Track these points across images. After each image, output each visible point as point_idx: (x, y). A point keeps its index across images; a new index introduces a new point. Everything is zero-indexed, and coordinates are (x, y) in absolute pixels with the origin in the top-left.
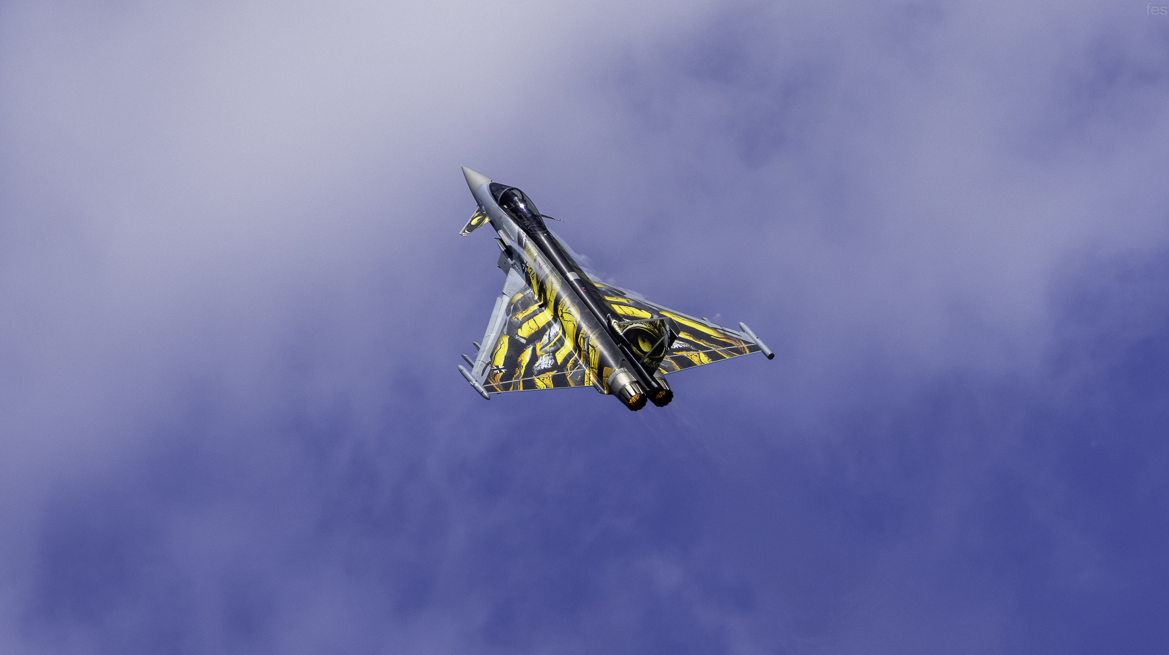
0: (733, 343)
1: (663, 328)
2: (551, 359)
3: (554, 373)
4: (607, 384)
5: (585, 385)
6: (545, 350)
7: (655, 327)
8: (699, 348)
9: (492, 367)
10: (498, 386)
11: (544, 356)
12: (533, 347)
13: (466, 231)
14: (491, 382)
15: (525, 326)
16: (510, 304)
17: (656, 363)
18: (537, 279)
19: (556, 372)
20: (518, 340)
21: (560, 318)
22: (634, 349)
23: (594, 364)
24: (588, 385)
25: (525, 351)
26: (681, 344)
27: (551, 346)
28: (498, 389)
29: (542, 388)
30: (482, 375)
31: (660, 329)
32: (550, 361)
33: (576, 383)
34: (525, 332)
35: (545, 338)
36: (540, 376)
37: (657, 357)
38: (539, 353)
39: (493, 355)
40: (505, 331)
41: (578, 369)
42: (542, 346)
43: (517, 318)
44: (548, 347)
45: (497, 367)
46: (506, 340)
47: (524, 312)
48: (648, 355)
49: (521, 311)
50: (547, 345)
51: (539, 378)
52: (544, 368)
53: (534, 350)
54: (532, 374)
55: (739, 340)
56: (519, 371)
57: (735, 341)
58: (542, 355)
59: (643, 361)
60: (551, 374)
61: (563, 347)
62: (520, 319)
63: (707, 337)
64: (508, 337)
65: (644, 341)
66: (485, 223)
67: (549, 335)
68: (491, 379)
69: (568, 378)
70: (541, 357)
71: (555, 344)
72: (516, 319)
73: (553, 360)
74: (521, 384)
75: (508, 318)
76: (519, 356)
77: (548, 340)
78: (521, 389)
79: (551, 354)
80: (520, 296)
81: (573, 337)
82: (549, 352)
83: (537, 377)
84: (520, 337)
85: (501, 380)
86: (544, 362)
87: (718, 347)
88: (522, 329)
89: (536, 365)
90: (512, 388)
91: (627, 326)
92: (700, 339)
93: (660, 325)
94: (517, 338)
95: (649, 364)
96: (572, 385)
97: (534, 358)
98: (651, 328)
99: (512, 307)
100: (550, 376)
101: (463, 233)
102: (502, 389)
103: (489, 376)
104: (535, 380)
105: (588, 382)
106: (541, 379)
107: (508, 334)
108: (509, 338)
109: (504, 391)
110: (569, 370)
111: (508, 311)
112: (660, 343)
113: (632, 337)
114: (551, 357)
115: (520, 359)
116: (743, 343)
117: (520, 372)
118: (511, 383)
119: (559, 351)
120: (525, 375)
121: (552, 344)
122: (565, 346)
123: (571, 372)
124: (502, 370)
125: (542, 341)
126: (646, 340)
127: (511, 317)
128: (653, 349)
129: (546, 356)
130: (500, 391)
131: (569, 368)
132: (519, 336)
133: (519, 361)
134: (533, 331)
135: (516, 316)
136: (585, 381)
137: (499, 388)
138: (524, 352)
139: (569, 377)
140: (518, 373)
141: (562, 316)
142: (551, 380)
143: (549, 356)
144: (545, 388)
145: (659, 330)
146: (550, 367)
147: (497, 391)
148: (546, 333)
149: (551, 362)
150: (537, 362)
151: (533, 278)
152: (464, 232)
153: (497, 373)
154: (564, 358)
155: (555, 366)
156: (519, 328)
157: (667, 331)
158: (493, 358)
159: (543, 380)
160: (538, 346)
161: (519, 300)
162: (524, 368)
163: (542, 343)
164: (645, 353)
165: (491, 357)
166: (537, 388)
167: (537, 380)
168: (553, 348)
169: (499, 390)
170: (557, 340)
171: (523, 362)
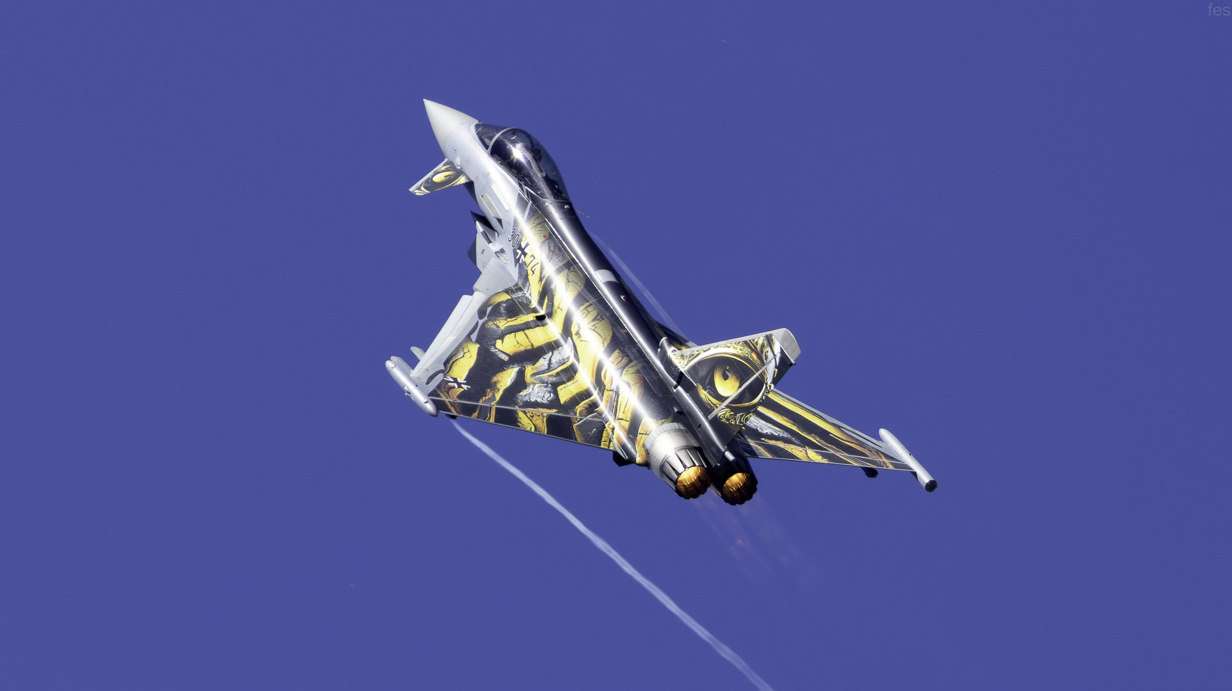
0: (867, 453)
1: (768, 349)
2: (550, 392)
3: (553, 412)
4: (644, 446)
5: (602, 446)
6: (540, 378)
7: (754, 350)
8: (806, 443)
9: (445, 376)
10: (453, 404)
11: (537, 385)
12: (520, 369)
13: (422, 188)
14: (442, 396)
15: (509, 338)
16: (486, 304)
17: (741, 416)
18: (541, 273)
19: (556, 412)
20: (493, 354)
21: (574, 337)
22: (704, 394)
23: (624, 413)
24: (607, 447)
25: (504, 370)
26: (776, 431)
27: (552, 376)
28: (452, 409)
29: (529, 429)
30: (428, 383)
31: (762, 351)
32: (547, 395)
33: (587, 438)
34: (508, 346)
35: (542, 363)
36: (527, 410)
37: (747, 404)
38: (528, 378)
39: (449, 362)
40: (474, 337)
41: (593, 417)
42: (535, 371)
43: (496, 325)
44: (545, 375)
45: (455, 380)
46: (473, 350)
47: (509, 320)
48: (727, 402)
49: (504, 318)
50: (543, 372)
51: (525, 413)
52: (536, 401)
53: (521, 374)
54: (515, 403)
55: (878, 452)
56: (491, 394)
57: (871, 451)
58: (534, 384)
59: (717, 415)
60: (547, 412)
61: (572, 381)
62: (502, 328)
63: (824, 434)
64: (479, 346)
65: (725, 377)
66: (458, 183)
67: (550, 360)
68: (443, 392)
69: (574, 426)
70: (532, 386)
71: (558, 374)
72: (495, 327)
73: (552, 395)
74: (493, 412)
75: (481, 322)
76: (495, 374)
77: (547, 365)
78: (492, 420)
79: (550, 385)
80: (505, 297)
81: (593, 368)
82: (547, 383)
83: (523, 410)
84: (499, 350)
85: (461, 396)
86: (536, 392)
87: (839, 452)
88: (504, 340)
89: (522, 393)
90: (476, 414)
91: (698, 355)
92: (810, 433)
93: (763, 346)
94: (493, 350)
95: (728, 420)
96: (579, 440)
97: (520, 383)
98: (746, 350)
99: (489, 309)
100: (545, 415)
101: (417, 191)
102: (460, 411)
103: (439, 387)
104: (518, 413)
105: (607, 443)
106: (529, 415)
107: (478, 341)
108: (479, 348)
109: (462, 415)
110: (578, 415)
111: (481, 312)
112: (757, 378)
113: (702, 373)
114: (549, 389)
115: (495, 379)
116: (883, 457)
117: (494, 396)
118: (476, 406)
119: (564, 385)
120: (502, 400)
121: (554, 372)
122: (575, 380)
123: (581, 419)
124: (462, 385)
125: (538, 364)
126: (730, 375)
127: (487, 322)
128: (741, 390)
129: (540, 386)
130: (455, 413)
131: (578, 412)
132: (497, 349)
133: (494, 381)
134: (522, 349)
135: (495, 323)
136: (603, 440)
137: (455, 408)
138: (504, 372)
139: (577, 426)
140: (490, 396)
141: (577, 333)
142: (545, 421)
143: (546, 387)
144: (533, 429)
145: (759, 356)
146: (545, 401)
147: (450, 411)
148: (545, 357)
149: (547, 397)
150: (525, 391)
151: (533, 272)
152: (419, 189)
153: (454, 387)
154: (571, 396)
155: (555, 403)
156: (499, 339)
157: (774, 355)
158: (449, 366)
159: (532, 417)
160: (529, 370)
161: (503, 302)
162: (501, 393)
163: (536, 368)
164: (721, 399)
165: (446, 364)
166: (519, 426)
167: (521, 415)
168: (554, 379)
169: (454, 411)
170: (563, 371)
171: (500, 384)
